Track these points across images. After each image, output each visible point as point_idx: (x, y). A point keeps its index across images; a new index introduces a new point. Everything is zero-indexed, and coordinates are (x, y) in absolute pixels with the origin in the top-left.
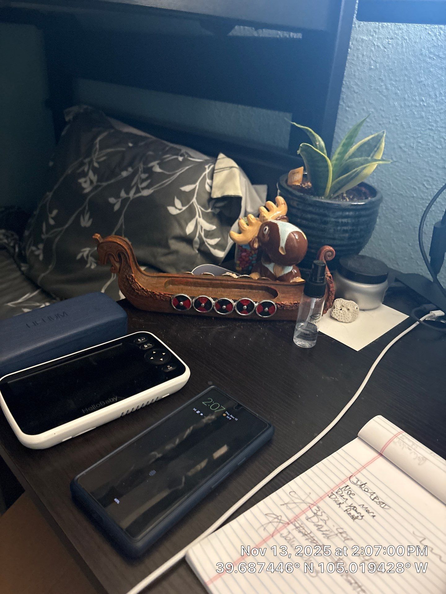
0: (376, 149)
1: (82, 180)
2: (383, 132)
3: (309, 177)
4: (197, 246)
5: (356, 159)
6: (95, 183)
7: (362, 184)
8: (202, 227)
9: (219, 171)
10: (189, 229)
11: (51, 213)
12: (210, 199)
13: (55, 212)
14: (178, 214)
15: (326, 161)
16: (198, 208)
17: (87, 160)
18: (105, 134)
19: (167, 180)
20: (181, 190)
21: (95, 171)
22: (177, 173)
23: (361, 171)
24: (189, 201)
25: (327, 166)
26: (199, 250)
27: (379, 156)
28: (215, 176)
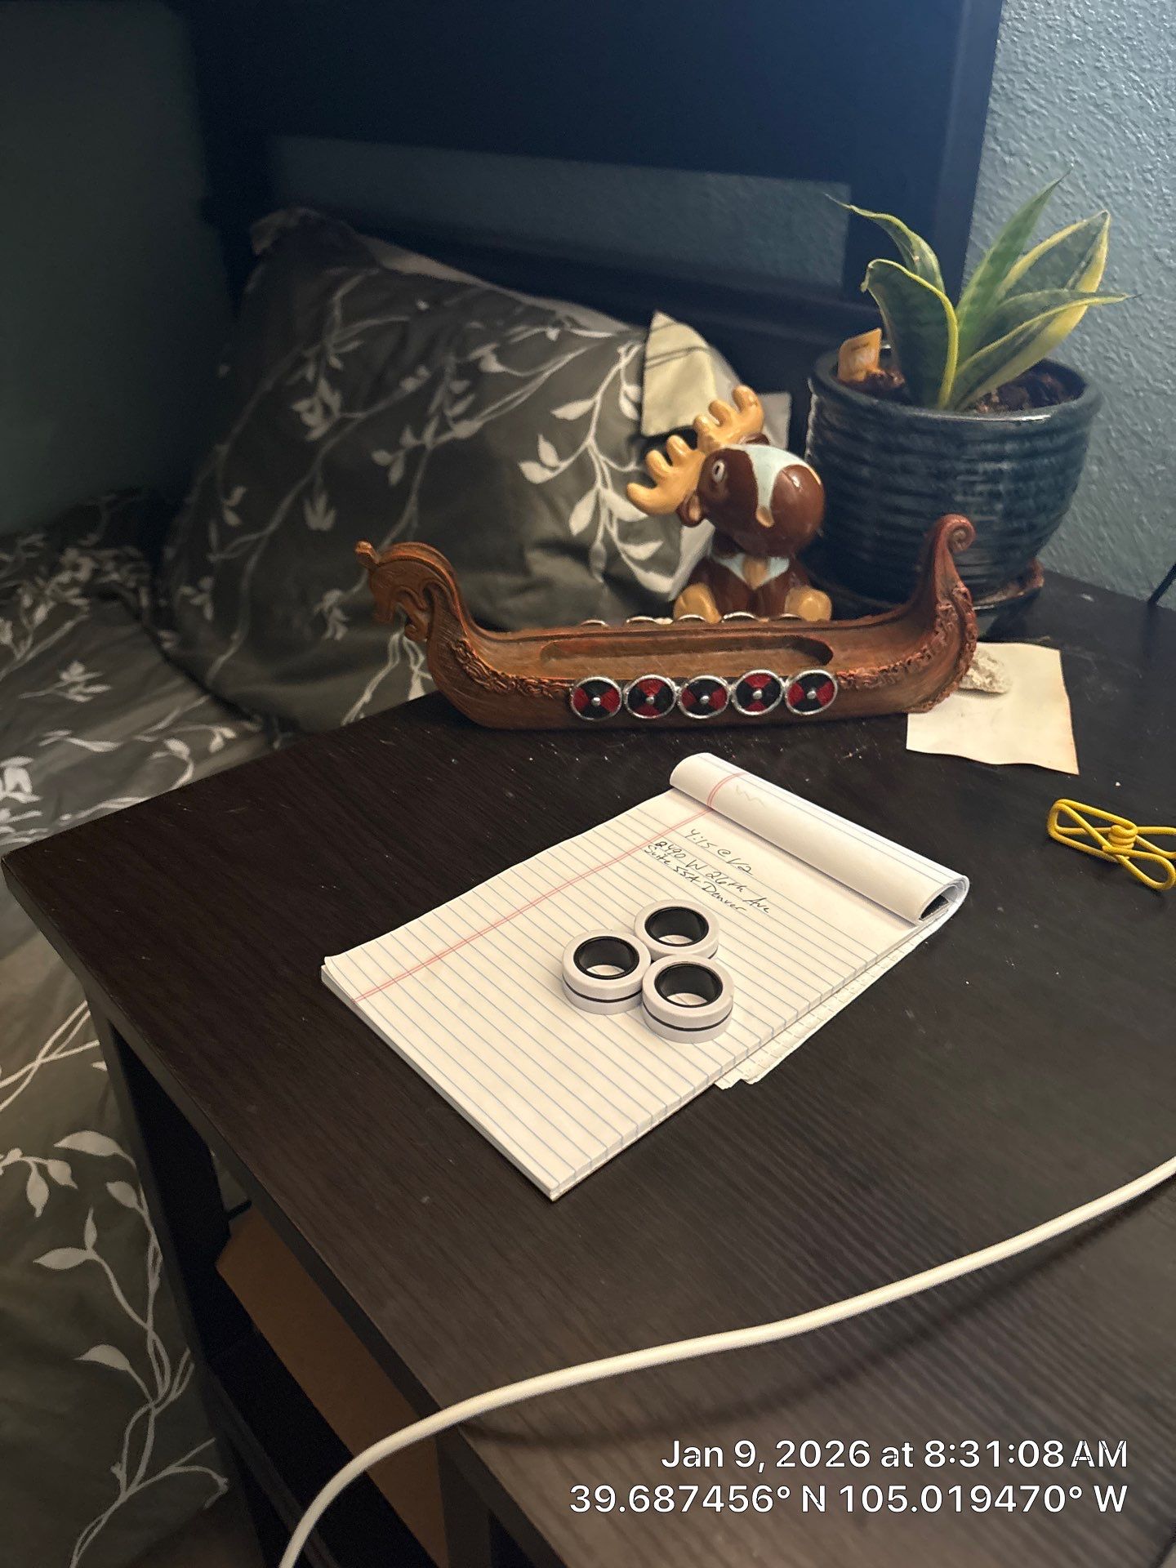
0: (1083, 264)
1: (301, 406)
2: (1105, 216)
3: (894, 354)
4: (601, 565)
5: (1026, 297)
6: (337, 414)
7: (1044, 367)
8: (611, 514)
9: (658, 361)
10: (579, 520)
11: (228, 495)
12: (635, 437)
13: (238, 493)
14: (548, 482)
15: (941, 307)
16: (602, 463)
17: (310, 353)
18: (355, 281)
19: (518, 393)
20: (554, 417)
21: (335, 379)
22: (542, 373)
23: (1040, 330)
24: (575, 445)
25: (944, 321)
26: (606, 575)
27: (1093, 282)
28: (648, 374)
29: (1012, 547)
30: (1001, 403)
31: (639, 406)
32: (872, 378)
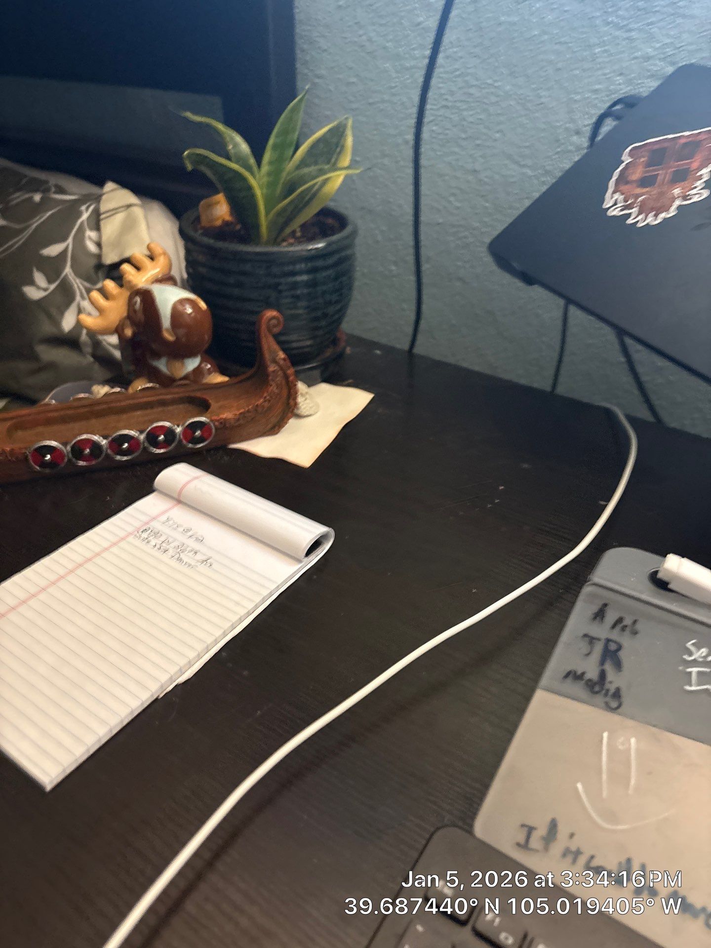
0: (338, 150)
2: (347, 119)
4: (89, 350)
5: (306, 170)
9: (108, 214)
10: (68, 322)
12: (99, 266)
14: (43, 299)
16: (77, 284)
20: (42, 255)
22: (32, 224)
23: (319, 190)
24: (58, 273)
26: (94, 356)
27: (346, 161)
28: (102, 223)
29: (317, 328)
30: (303, 236)
31: (99, 245)
32: (226, 224)
